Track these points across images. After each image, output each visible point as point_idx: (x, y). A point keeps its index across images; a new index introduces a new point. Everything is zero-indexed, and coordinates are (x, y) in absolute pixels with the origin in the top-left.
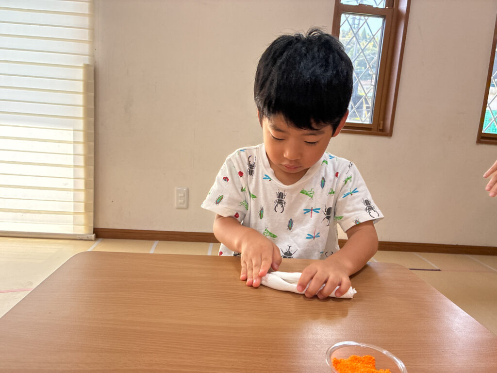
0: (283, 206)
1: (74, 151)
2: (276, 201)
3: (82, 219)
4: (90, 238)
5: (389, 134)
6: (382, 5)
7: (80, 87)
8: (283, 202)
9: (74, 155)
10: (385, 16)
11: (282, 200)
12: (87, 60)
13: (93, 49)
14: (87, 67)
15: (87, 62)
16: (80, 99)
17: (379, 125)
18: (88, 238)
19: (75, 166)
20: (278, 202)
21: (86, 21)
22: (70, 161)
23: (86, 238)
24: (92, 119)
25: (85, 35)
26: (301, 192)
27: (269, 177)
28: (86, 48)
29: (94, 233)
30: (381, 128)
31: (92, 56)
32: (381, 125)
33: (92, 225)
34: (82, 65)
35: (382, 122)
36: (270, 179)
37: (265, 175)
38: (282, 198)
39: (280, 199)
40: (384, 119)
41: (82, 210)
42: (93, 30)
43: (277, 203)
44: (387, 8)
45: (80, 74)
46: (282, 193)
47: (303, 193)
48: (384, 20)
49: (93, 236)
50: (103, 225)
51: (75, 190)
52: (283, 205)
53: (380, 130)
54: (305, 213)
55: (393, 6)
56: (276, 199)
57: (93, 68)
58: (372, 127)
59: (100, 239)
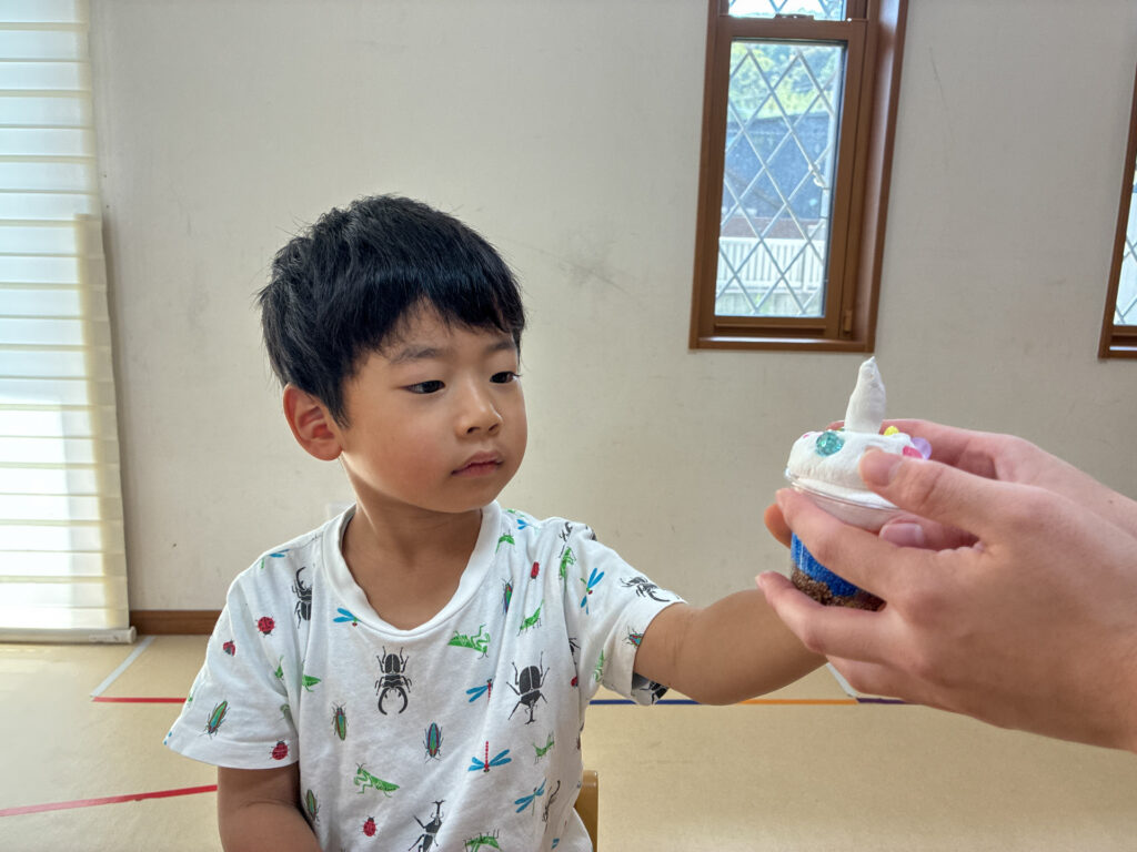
0: (402, 692)
1: (66, 430)
2: (379, 684)
3: (98, 592)
4: (121, 639)
5: (868, 347)
6: (837, 14)
7: (71, 271)
8: (402, 680)
9: (64, 437)
10: (847, 41)
11: (399, 677)
12: (85, 205)
13: (98, 175)
14: (84, 220)
15: (86, 210)
16: (72, 302)
17: (842, 319)
18: (116, 638)
19: (70, 466)
20: (386, 684)
21: (76, 111)
22: (56, 452)
23: (112, 640)
24: (107, 349)
25: (76, 144)
26: (450, 643)
27: (351, 615)
28: (80, 177)
29: (131, 625)
31: (97, 193)
32: (848, 321)
33: (127, 605)
34: (71, 218)
35: (849, 313)
36: (355, 619)
37: (340, 611)
38: (397, 670)
39: (393, 673)
40: (855, 306)
41: (98, 570)
42: (92, 127)
43: (382, 689)
44: (849, 20)
45: (68, 241)
46: (395, 657)
47: (459, 644)
48: (844, 52)
49: (128, 634)
50: (154, 602)
51: (77, 523)
52: (404, 687)
54: (471, 700)
55: (865, 16)
56: (380, 675)
57: (99, 225)
58: (824, 327)
59: (150, 639)
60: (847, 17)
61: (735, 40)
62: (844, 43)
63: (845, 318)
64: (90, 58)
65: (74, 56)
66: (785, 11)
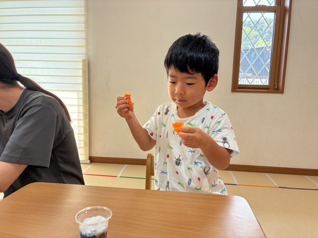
1: (78, 111)
3: (82, 151)
4: (87, 163)
5: (282, 92)
6: (273, 5)
7: (80, 73)
9: (78, 113)
10: (276, 11)
13: (87, 50)
14: (84, 61)
15: (84, 58)
16: (80, 80)
17: (274, 85)
19: (79, 120)
21: (83, 35)
22: (76, 116)
23: (85, 163)
24: (87, 91)
25: (83, 43)
26: (188, 124)
27: (174, 115)
28: (83, 50)
29: (89, 159)
30: (276, 88)
31: (87, 54)
32: (276, 86)
33: (88, 155)
34: (81, 60)
35: (276, 84)
40: (278, 82)
41: (83, 146)
42: (87, 39)
45: (80, 66)
47: (190, 124)
48: (275, 14)
49: (89, 161)
50: (94, 155)
51: (79, 134)
53: (276, 89)
55: (281, 5)
57: (87, 62)
58: (269, 87)
59: (93, 163)
60: (276, 5)
61: (244, 12)
62: (275, 12)
64: (87, 23)
65: (83, 22)
66: (260, 4)
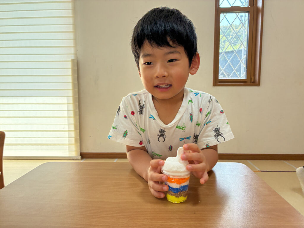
1: (67, 108)
3: (73, 148)
4: (78, 159)
5: (258, 84)
6: (246, 4)
7: (70, 72)
9: (67, 110)
10: (249, 11)
12: (72, 57)
13: (76, 50)
14: (73, 61)
15: (73, 58)
16: (70, 79)
17: (251, 79)
18: (77, 158)
19: (68, 117)
21: (72, 36)
22: (65, 114)
23: (76, 159)
24: (77, 90)
25: (71, 43)
28: (72, 50)
29: (80, 155)
31: (76, 54)
32: (253, 79)
33: (79, 151)
34: (70, 60)
35: (253, 77)
40: (254, 75)
41: (73, 142)
42: (75, 39)
44: (250, 6)
45: (69, 65)
48: (249, 14)
49: (80, 157)
50: (85, 151)
51: (69, 131)
53: (252, 82)
54: (180, 141)
55: (253, 5)
57: (76, 61)
58: (247, 81)
59: (84, 159)
60: (249, 6)
61: (221, 13)
62: (248, 12)
63: (252, 79)
64: (75, 25)
65: (72, 24)
66: (234, 5)
